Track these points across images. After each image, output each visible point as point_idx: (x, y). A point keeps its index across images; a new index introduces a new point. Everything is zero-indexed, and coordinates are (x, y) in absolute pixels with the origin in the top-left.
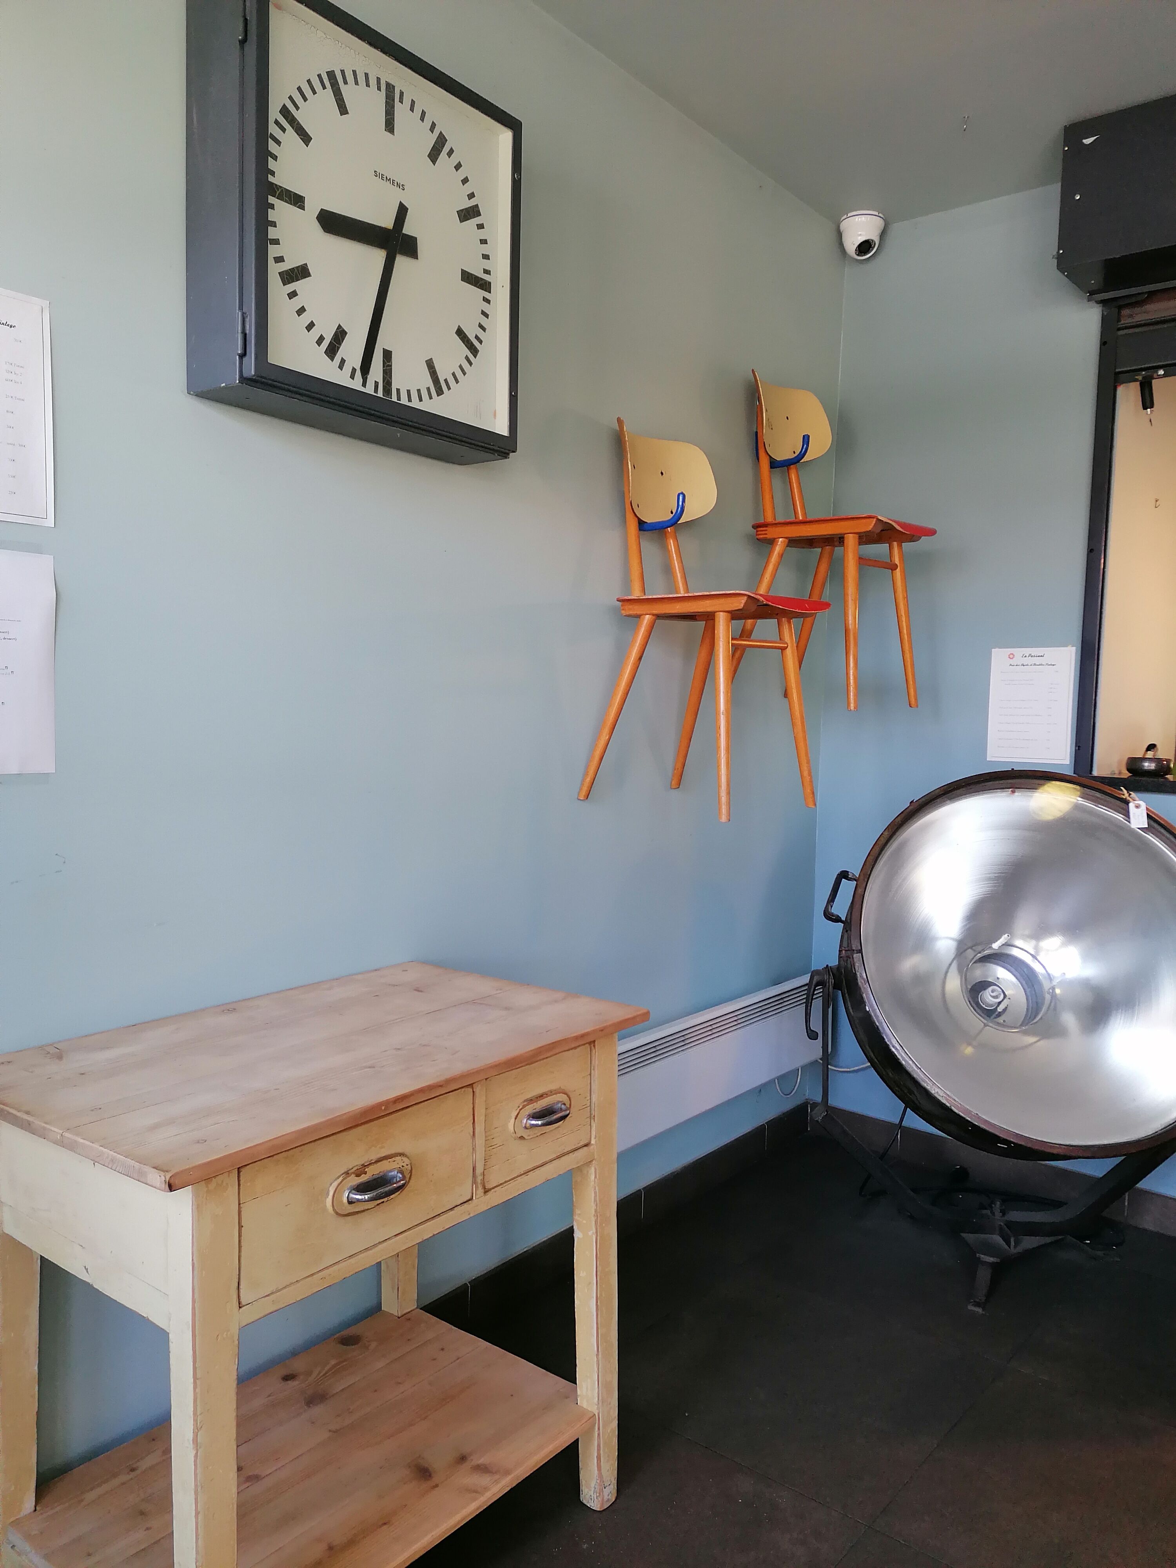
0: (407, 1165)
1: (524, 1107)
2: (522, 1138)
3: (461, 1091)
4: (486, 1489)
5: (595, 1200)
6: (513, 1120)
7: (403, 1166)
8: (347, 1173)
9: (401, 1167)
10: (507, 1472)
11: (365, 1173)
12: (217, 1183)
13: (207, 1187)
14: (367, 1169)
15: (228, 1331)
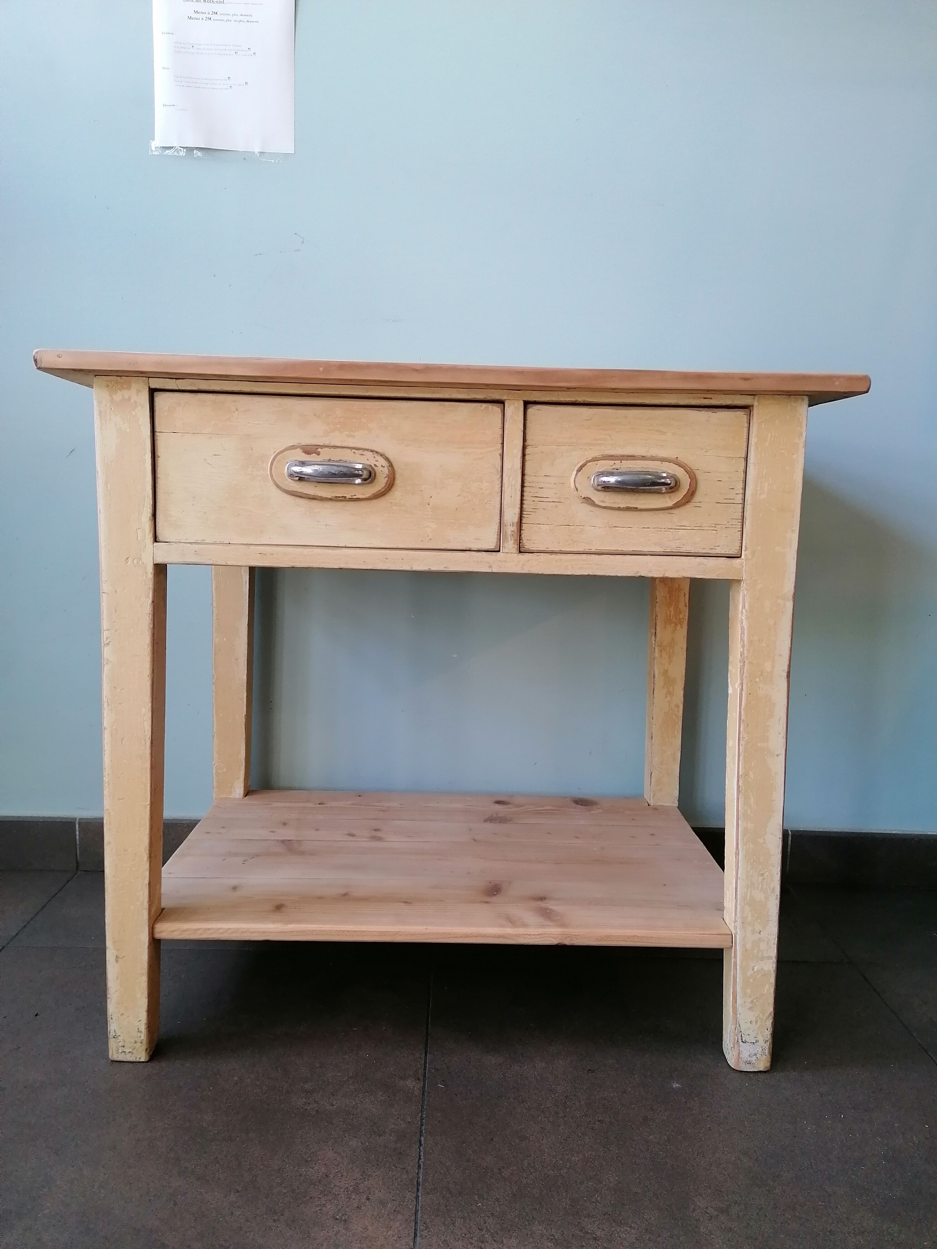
0: (382, 466)
1: (595, 459)
2: (587, 500)
3: (481, 406)
4: (524, 925)
5: (742, 640)
6: (575, 473)
7: (375, 465)
8: (293, 447)
9: (373, 466)
10: (563, 925)
11: (318, 454)
12: (123, 396)
13: (111, 396)
14: (319, 450)
15: (140, 559)
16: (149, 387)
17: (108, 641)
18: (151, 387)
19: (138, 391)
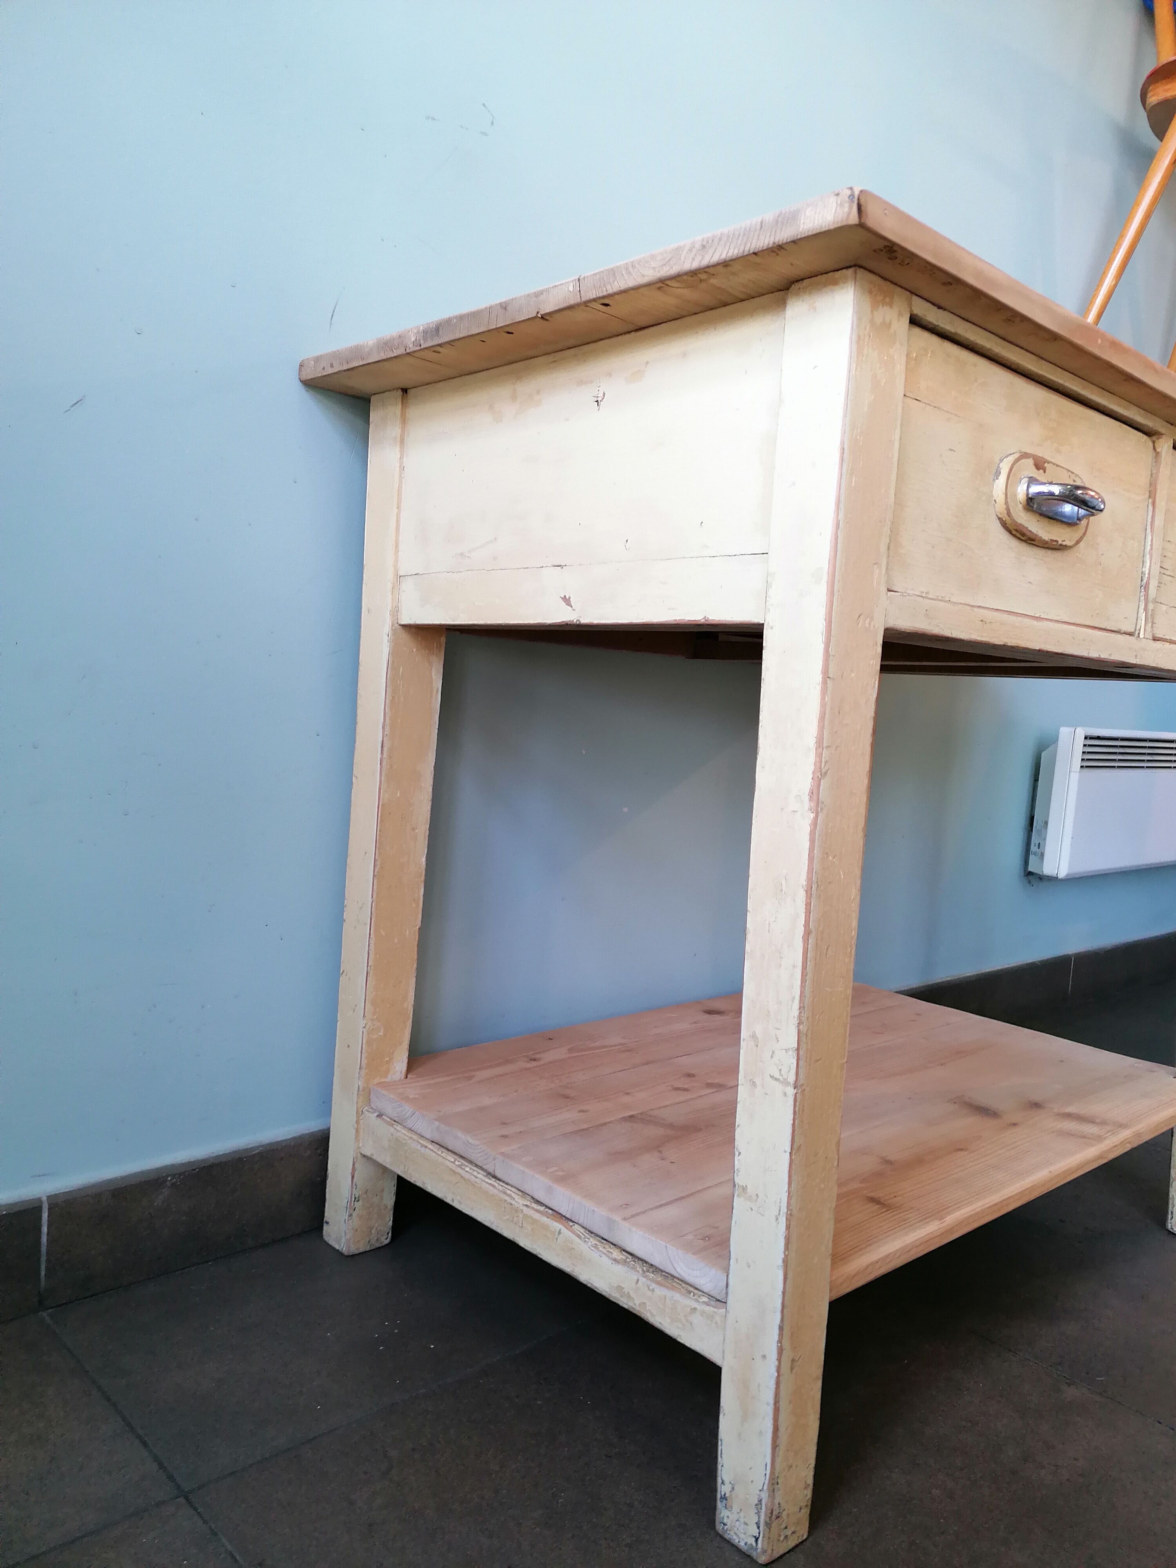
8: (1027, 455)
11: (1045, 471)
12: (884, 319)
13: (872, 312)
14: (1046, 465)
15: (872, 619)
16: (911, 310)
17: (827, 768)
18: (912, 312)
19: (900, 314)
